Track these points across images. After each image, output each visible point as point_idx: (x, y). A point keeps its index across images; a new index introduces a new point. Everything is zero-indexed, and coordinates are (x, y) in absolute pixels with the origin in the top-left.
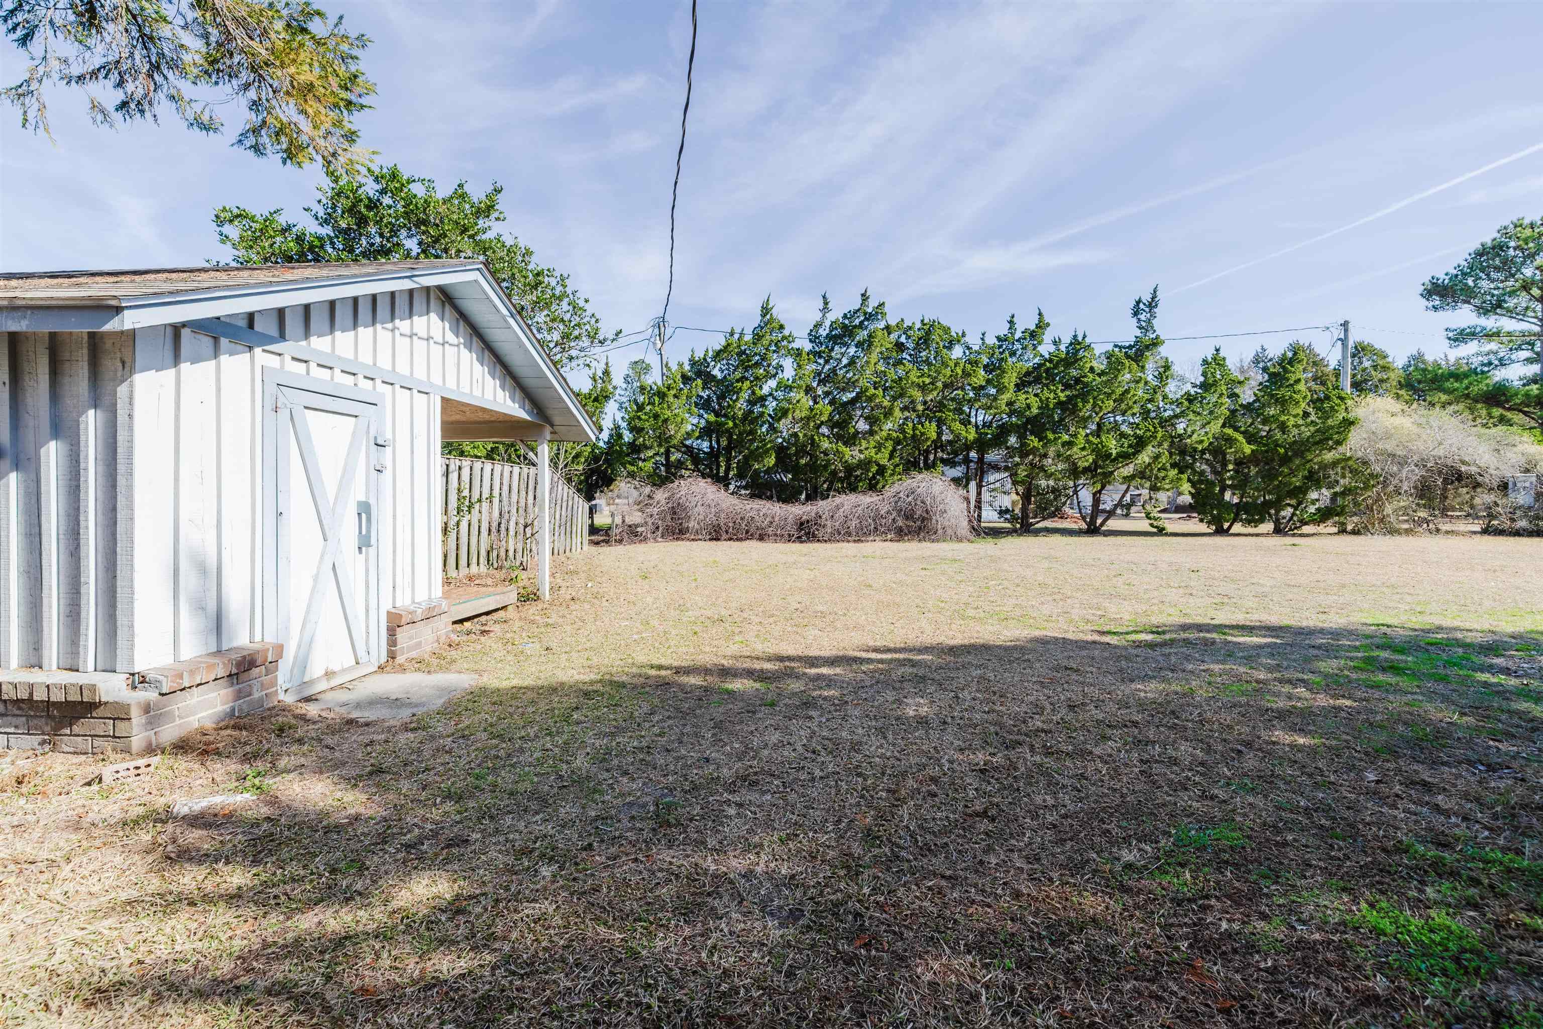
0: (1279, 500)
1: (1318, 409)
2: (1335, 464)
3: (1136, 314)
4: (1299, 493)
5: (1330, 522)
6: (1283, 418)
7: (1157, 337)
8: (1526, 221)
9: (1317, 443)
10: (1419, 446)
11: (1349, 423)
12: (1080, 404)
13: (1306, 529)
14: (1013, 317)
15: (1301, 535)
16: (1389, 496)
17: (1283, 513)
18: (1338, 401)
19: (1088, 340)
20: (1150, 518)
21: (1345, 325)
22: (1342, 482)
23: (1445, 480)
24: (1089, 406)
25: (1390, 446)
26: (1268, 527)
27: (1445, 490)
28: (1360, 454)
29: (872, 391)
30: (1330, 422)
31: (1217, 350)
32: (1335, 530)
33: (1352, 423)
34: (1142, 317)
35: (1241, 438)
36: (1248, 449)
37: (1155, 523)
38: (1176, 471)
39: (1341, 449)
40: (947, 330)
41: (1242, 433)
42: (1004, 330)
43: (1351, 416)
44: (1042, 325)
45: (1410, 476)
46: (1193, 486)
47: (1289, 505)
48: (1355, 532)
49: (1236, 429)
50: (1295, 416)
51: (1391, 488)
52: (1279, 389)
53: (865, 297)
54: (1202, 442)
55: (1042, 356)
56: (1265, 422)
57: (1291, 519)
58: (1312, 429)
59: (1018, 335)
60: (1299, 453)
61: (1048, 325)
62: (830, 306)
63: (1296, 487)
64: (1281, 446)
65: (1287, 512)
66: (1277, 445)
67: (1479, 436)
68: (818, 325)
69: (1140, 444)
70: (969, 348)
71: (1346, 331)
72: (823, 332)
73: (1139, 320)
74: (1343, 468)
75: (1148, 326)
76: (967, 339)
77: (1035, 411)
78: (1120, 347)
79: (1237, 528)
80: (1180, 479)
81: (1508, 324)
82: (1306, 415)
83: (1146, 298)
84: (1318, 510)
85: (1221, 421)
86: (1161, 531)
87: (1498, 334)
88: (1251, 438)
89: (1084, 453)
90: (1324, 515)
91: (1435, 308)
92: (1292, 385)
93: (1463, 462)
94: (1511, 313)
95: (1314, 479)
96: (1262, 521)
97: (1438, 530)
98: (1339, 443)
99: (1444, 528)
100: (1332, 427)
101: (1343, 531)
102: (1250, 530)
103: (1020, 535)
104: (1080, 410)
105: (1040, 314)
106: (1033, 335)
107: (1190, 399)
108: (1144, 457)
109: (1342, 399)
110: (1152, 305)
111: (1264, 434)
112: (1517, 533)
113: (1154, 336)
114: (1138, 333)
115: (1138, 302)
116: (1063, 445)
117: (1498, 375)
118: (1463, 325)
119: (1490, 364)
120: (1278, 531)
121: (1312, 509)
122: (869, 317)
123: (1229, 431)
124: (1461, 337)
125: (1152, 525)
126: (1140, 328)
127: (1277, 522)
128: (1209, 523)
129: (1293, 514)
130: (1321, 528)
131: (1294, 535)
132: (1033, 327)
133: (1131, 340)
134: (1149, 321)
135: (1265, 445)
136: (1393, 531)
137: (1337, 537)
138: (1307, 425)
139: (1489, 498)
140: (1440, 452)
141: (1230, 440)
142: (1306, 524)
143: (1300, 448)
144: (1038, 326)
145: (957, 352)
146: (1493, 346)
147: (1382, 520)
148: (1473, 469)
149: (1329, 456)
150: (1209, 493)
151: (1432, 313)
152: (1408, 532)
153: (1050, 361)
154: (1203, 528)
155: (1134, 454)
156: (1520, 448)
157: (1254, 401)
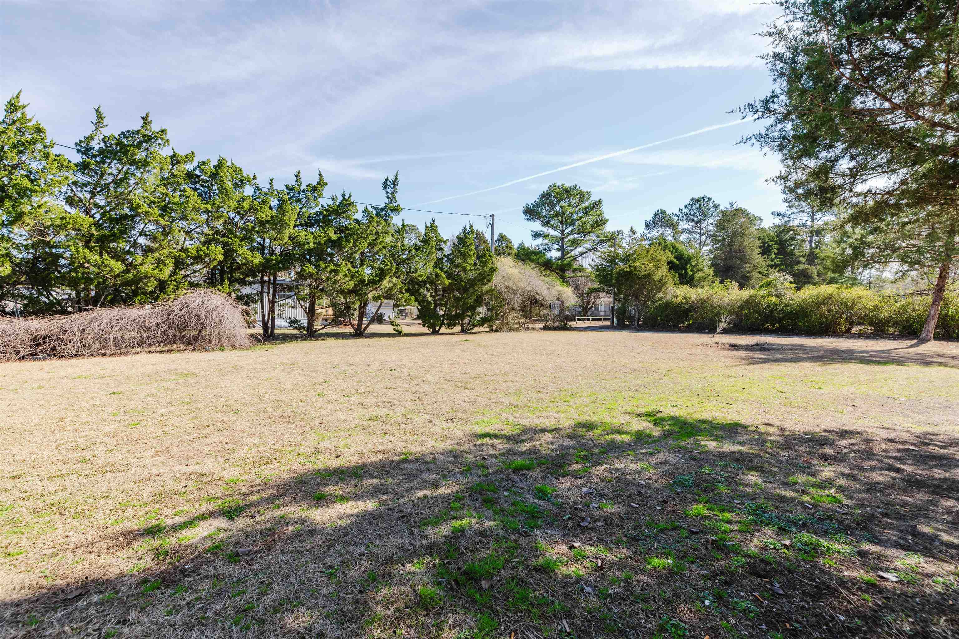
0: (463, 313)
1: (480, 261)
2: (487, 292)
3: (385, 188)
4: (473, 308)
5: (486, 325)
6: (465, 265)
7: (398, 205)
8: (557, 185)
9: (479, 280)
10: (521, 284)
11: (493, 270)
12: (344, 243)
13: (476, 329)
14: (299, 172)
15: (473, 333)
16: (510, 311)
17: (464, 321)
18: (489, 257)
19: (352, 199)
20: (393, 325)
21: (492, 216)
22: (491, 303)
23: (531, 303)
24: (350, 245)
25: (510, 284)
26: (458, 328)
27: (531, 308)
28: (498, 288)
29: (146, 208)
30: (485, 269)
31: (433, 221)
32: (488, 329)
33: (494, 270)
34: (389, 190)
35: (444, 276)
36: (447, 282)
37: (397, 329)
38: (408, 294)
39: (490, 284)
40: (238, 171)
41: (445, 272)
42: (292, 182)
43: (494, 267)
44: (322, 183)
45: (517, 300)
46: (419, 304)
47: (468, 316)
48: (496, 331)
49: (442, 269)
50: (470, 264)
51: (511, 307)
52: (462, 248)
53: (146, 120)
54: (421, 276)
55: (322, 206)
56: (456, 266)
57: (469, 324)
58: (478, 272)
59: (303, 187)
60: (472, 286)
61: (326, 184)
62: (106, 121)
63: (471, 305)
64: (463, 281)
65: (466, 320)
66: (462, 281)
67: (543, 281)
68: (90, 138)
69: (382, 274)
70: (258, 188)
71: (493, 220)
72: (96, 145)
73: (387, 192)
74: (492, 295)
75: (391, 198)
76: (257, 181)
77: (312, 245)
78: (376, 209)
79: (443, 330)
80: (410, 299)
81: (552, 232)
82: (475, 264)
83: (392, 178)
84: (481, 318)
85: (432, 264)
86: (399, 334)
87: (548, 236)
88: (449, 276)
89: (347, 279)
90: (484, 321)
91: (528, 220)
92: (468, 246)
93: (537, 294)
94: (552, 227)
95: (479, 301)
96: (455, 324)
97: (528, 328)
98: (489, 281)
99: (531, 326)
100: (486, 272)
101: (491, 330)
102: (449, 331)
103: (306, 339)
104: (345, 248)
105: (320, 175)
106: (314, 189)
107: (417, 249)
108: (386, 283)
109: (491, 257)
110: (395, 183)
111: (456, 274)
112: (555, 329)
113: (396, 204)
114: (386, 201)
115: (387, 180)
116: (331, 272)
117: (548, 255)
118: (537, 230)
119: (546, 249)
120: (463, 331)
121: (478, 318)
122: (149, 139)
123: (438, 270)
124: (536, 235)
125: (394, 329)
126: (388, 197)
127: (462, 326)
128: (428, 327)
129: (470, 321)
130: (482, 329)
131: (470, 333)
132: (315, 184)
133: (381, 205)
134: (393, 194)
135: (456, 280)
136: (511, 330)
137: (489, 334)
138: (475, 270)
139: (546, 312)
140: (529, 288)
141: (437, 276)
142: (475, 326)
143: (472, 283)
144: (318, 183)
145: (248, 191)
146: (546, 241)
147: (507, 324)
148: (541, 297)
149: (486, 288)
150: (428, 309)
151: (526, 221)
152: (517, 329)
153: (327, 211)
154: (426, 330)
155: (379, 281)
156: (556, 288)
157: (451, 254)
